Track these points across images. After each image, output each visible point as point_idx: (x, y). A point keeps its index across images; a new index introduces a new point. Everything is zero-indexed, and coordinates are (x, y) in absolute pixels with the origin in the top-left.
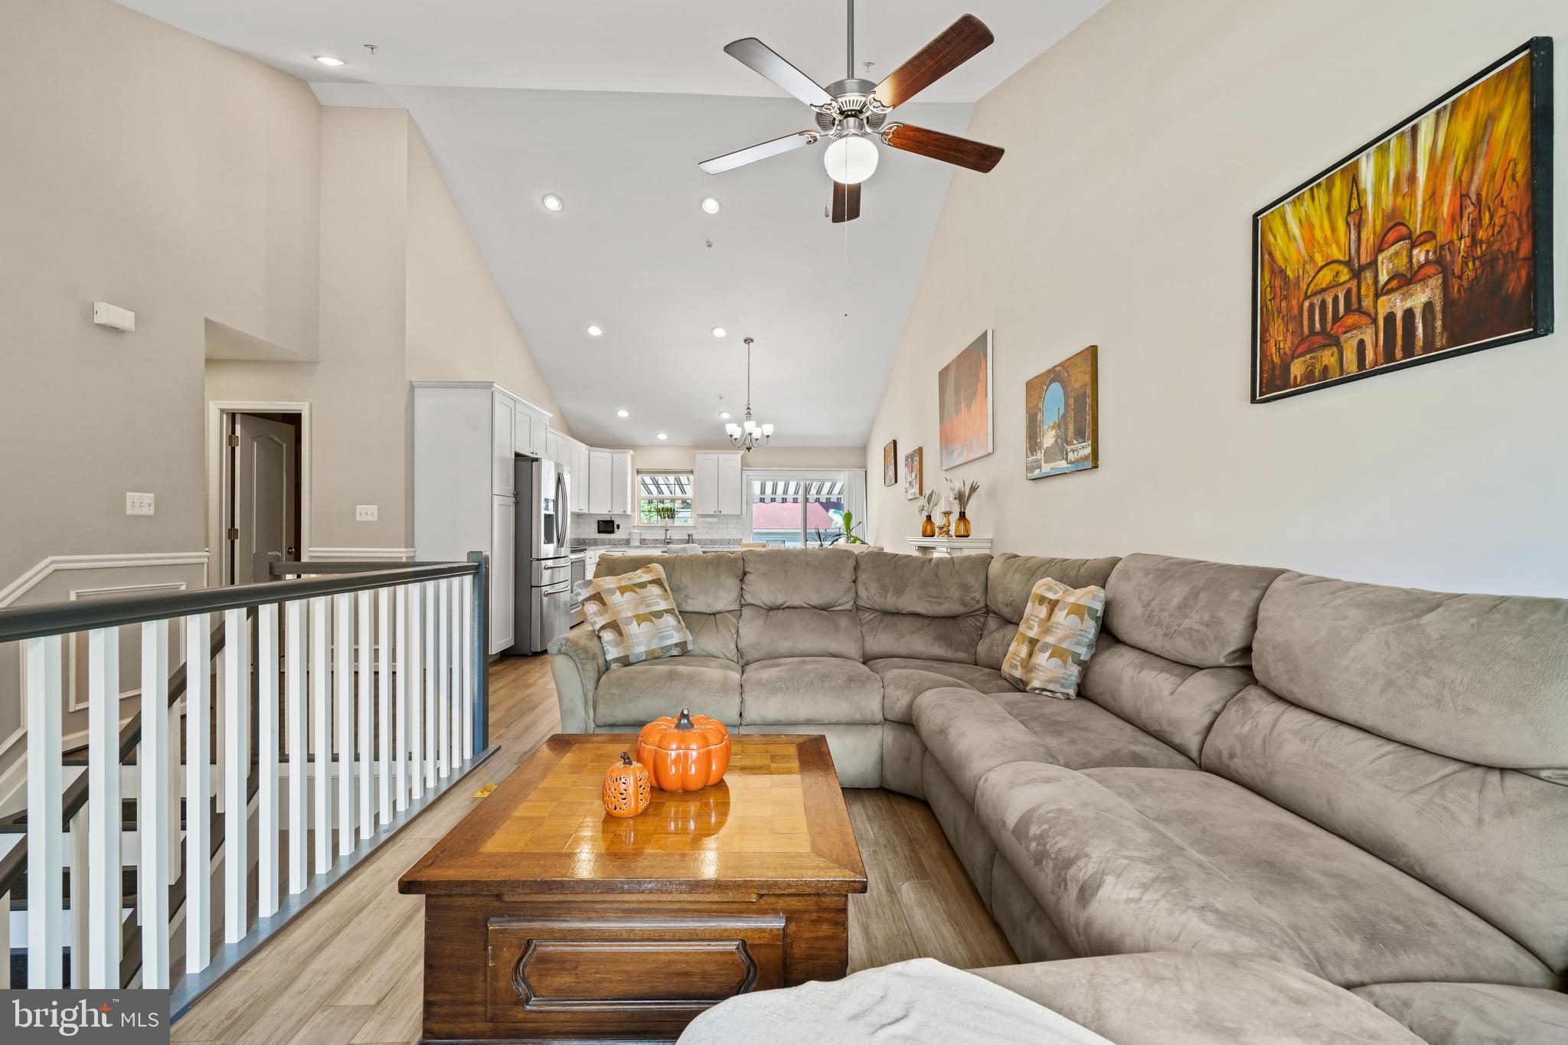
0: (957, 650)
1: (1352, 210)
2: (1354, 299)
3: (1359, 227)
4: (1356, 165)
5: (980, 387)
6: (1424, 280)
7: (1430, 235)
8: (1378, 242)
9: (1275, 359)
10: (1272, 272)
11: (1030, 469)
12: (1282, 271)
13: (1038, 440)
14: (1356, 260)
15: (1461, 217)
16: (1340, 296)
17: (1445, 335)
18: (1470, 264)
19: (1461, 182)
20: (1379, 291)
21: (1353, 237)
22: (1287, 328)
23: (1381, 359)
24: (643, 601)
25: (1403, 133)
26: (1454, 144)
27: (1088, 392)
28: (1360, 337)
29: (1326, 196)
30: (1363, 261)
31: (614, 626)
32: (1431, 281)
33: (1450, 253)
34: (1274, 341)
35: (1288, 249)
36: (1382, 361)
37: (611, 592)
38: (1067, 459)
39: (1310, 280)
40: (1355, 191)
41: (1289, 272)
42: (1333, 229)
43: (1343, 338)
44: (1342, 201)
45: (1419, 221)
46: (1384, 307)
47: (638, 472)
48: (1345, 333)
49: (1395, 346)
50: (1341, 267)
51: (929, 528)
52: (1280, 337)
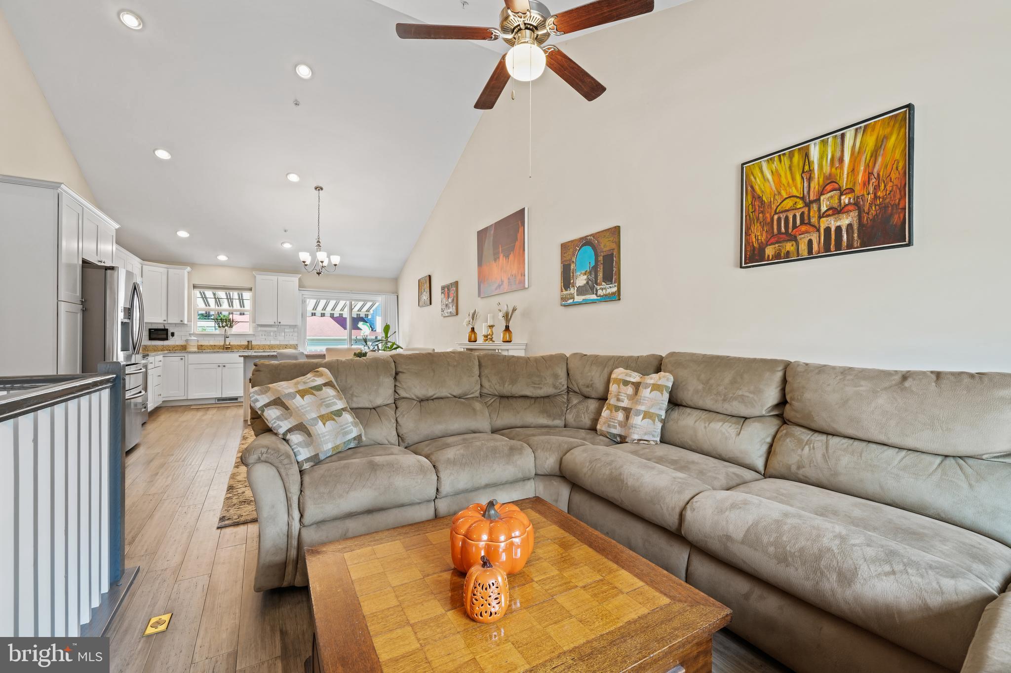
0: (554, 419)
1: (805, 171)
2: (806, 218)
3: (810, 179)
4: (808, 147)
5: (518, 244)
6: (848, 212)
7: (852, 190)
8: (821, 189)
9: (755, 245)
10: (753, 197)
11: (563, 299)
12: (760, 198)
13: (572, 281)
14: (807, 197)
15: (869, 184)
16: (797, 214)
17: (859, 241)
18: (873, 208)
19: (869, 166)
20: (821, 215)
21: (806, 184)
22: (763, 229)
23: (822, 250)
24: (322, 403)
25: (836, 136)
26: (865, 146)
27: (615, 254)
28: (809, 238)
29: (789, 161)
30: (812, 198)
31: (301, 428)
32: (851, 213)
33: (863, 201)
34: (754, 234)
35: (764, 186)
36: (823, 251)
37: (292, 396)
38: (596, 294)
39: (778, 204)
40: (807, 161)
41: (764, 198)
42: (793, 179)
43: (799, 237)
44: (799, 165)
45: (845, 182)
46: (824, 223)
47: (195, 287)
48: (800, 235)
49: (830, 244)
50: (798, 200)
51: (473, 336)
52: (758, 234)
